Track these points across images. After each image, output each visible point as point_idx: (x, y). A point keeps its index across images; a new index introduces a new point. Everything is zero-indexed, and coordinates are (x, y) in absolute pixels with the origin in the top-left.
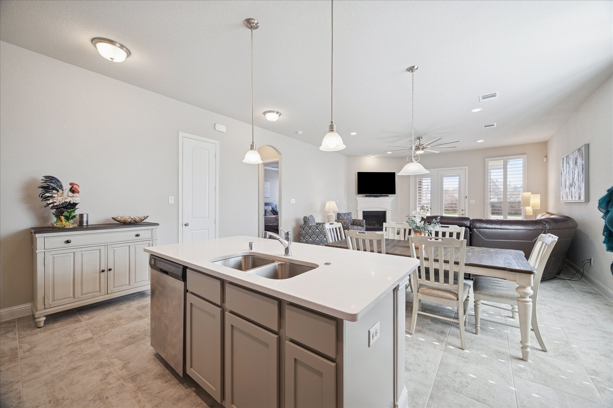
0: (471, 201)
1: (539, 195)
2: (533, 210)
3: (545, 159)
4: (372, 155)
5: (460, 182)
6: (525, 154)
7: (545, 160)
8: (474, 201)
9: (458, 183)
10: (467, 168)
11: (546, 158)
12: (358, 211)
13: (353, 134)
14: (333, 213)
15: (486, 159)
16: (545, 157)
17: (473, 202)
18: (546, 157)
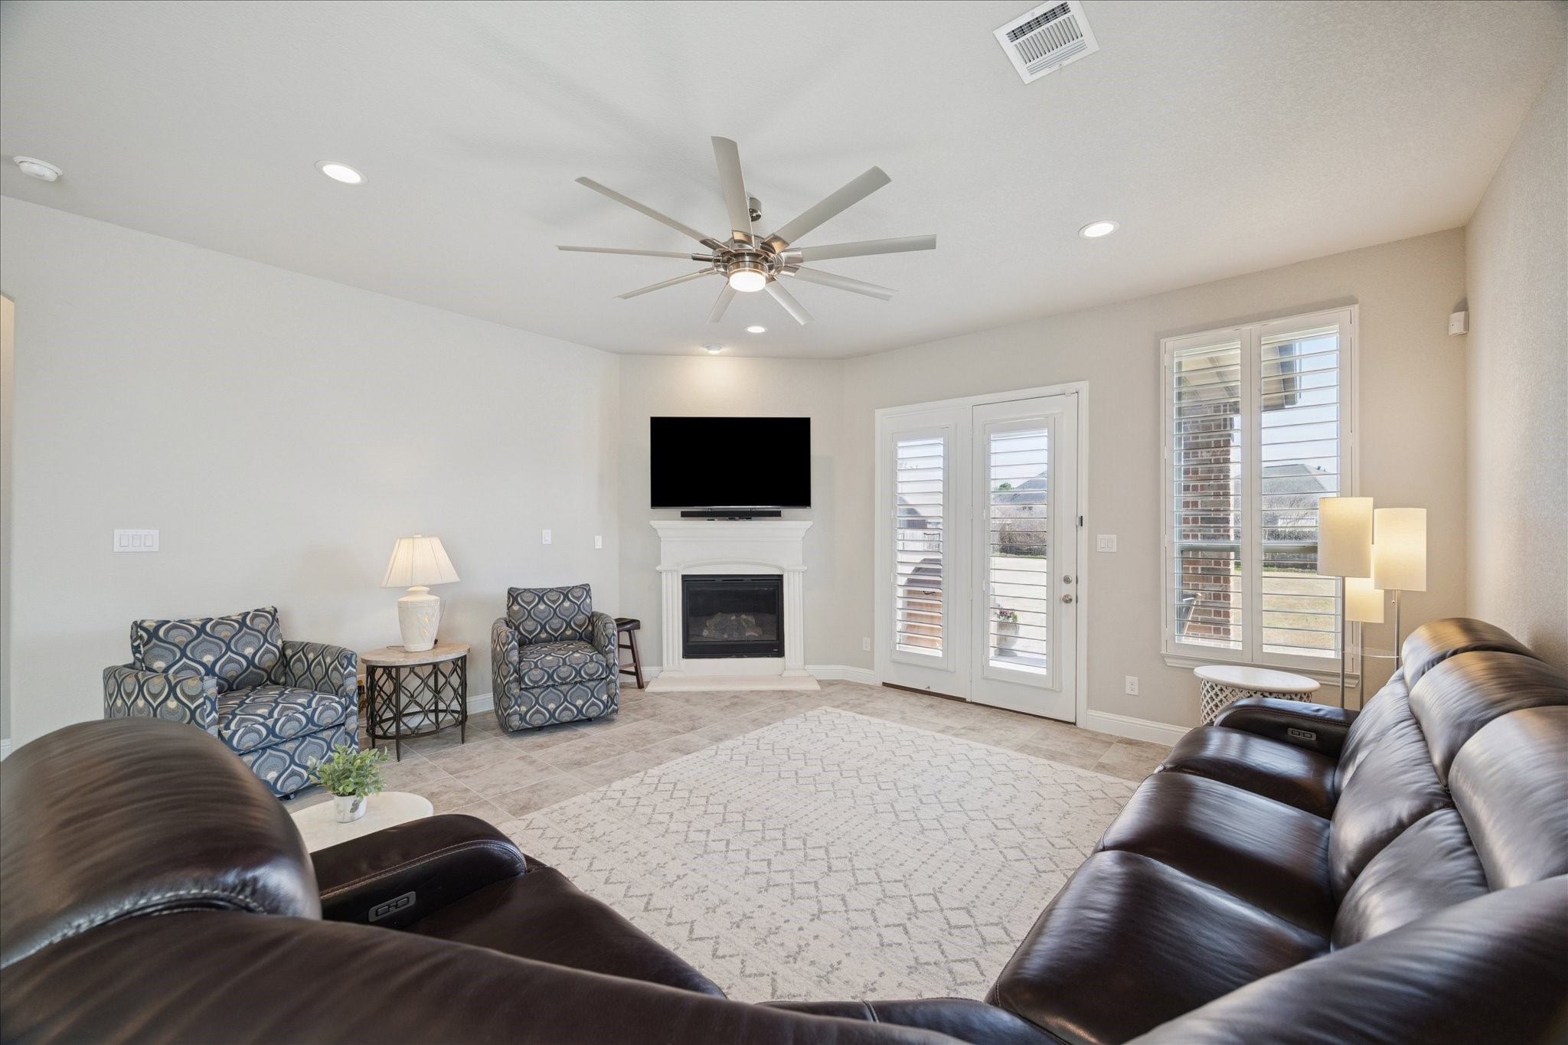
0: (1099, 536)
1: (1421, 513)
2: (1388, 593)
3: (1457, 321)
4: (709, 348)
5: (1053, 451)
6: (1351, 301)
7: (1456, 327)
8: (1114, 537)
9: (1044, 457)
10: (1084, 387)
11: (1462, 314)
12: (664, 575)
13: (341, 173)
14: (429, 593)
15: (1163, 341)
16: (1456, 310)
17: (1108, 542)
18: (1463, 306)
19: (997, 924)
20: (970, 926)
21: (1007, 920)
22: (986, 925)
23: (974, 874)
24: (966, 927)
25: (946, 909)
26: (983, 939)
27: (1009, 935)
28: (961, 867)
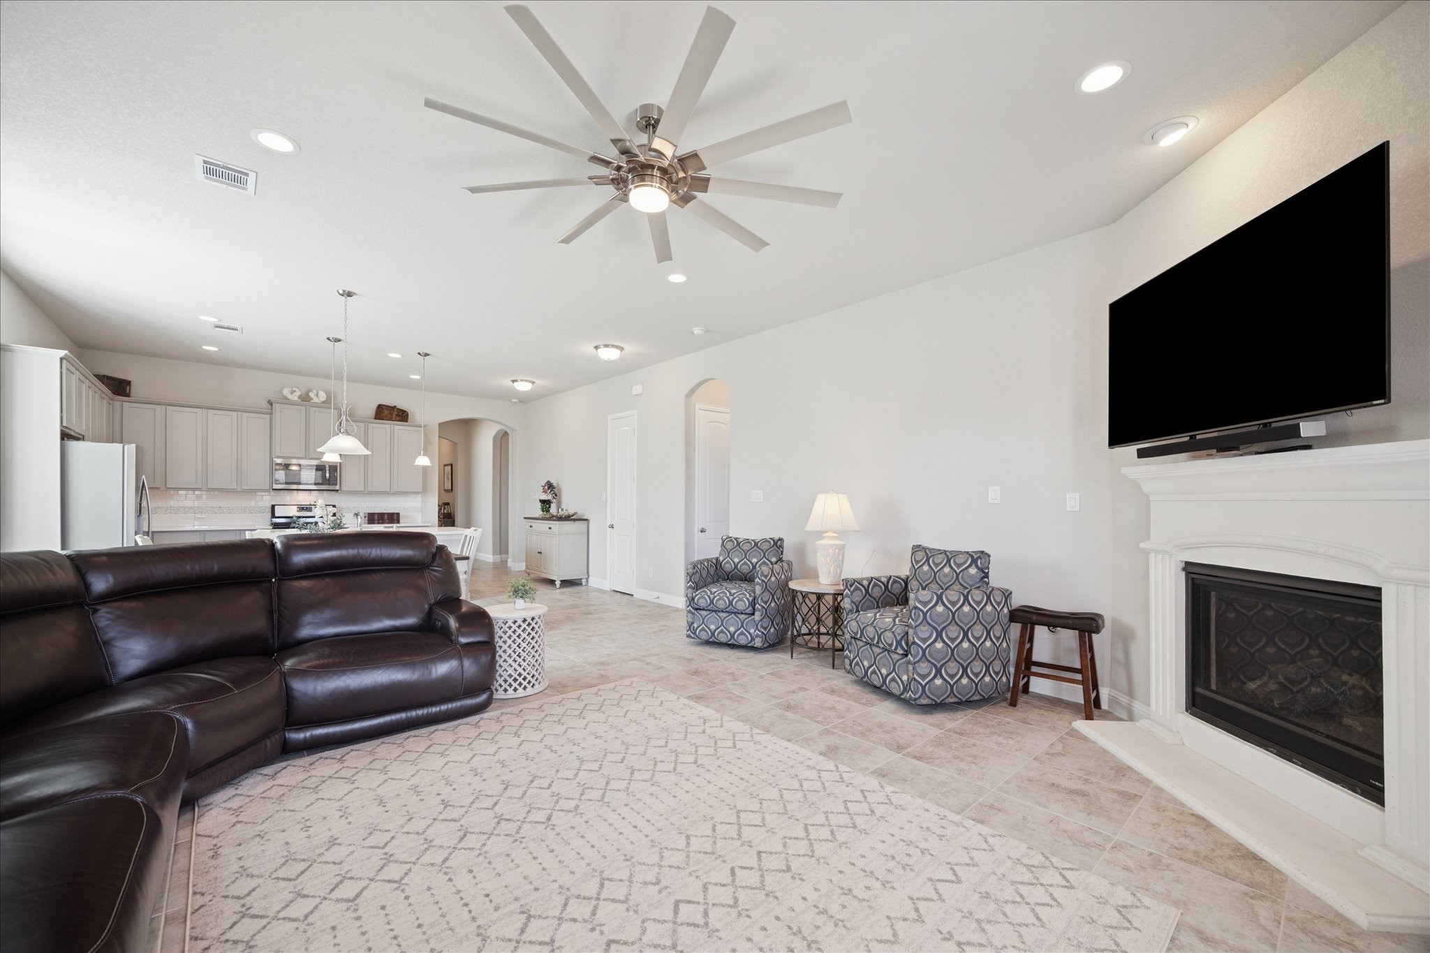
12: (1152, 557)
14: (837, 538)
19: (306, 917)
20: (330, 893)
21: (301, 929)
22: (316, 907)
23: (395, 933)
24: (332, 890)
25: (369, 884)
26: (305, 896)
27: (284, 919)
28: (420, 926)
